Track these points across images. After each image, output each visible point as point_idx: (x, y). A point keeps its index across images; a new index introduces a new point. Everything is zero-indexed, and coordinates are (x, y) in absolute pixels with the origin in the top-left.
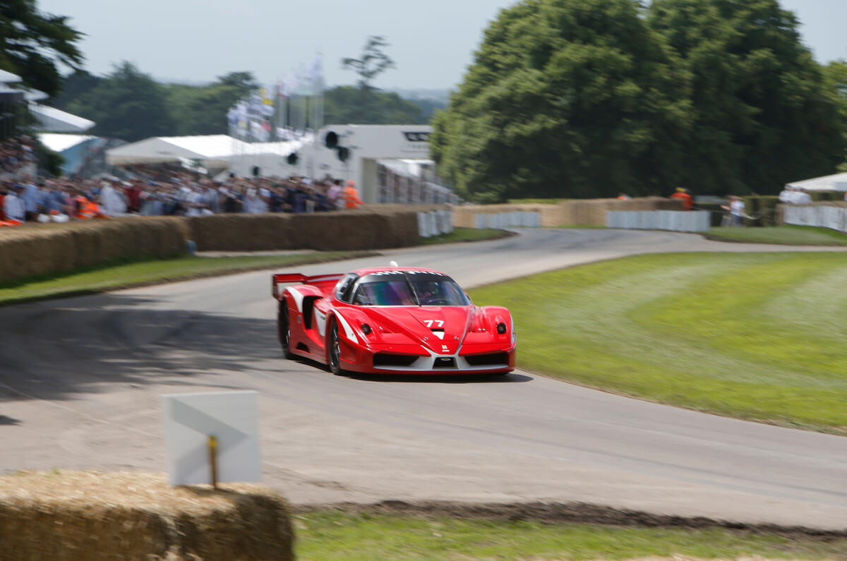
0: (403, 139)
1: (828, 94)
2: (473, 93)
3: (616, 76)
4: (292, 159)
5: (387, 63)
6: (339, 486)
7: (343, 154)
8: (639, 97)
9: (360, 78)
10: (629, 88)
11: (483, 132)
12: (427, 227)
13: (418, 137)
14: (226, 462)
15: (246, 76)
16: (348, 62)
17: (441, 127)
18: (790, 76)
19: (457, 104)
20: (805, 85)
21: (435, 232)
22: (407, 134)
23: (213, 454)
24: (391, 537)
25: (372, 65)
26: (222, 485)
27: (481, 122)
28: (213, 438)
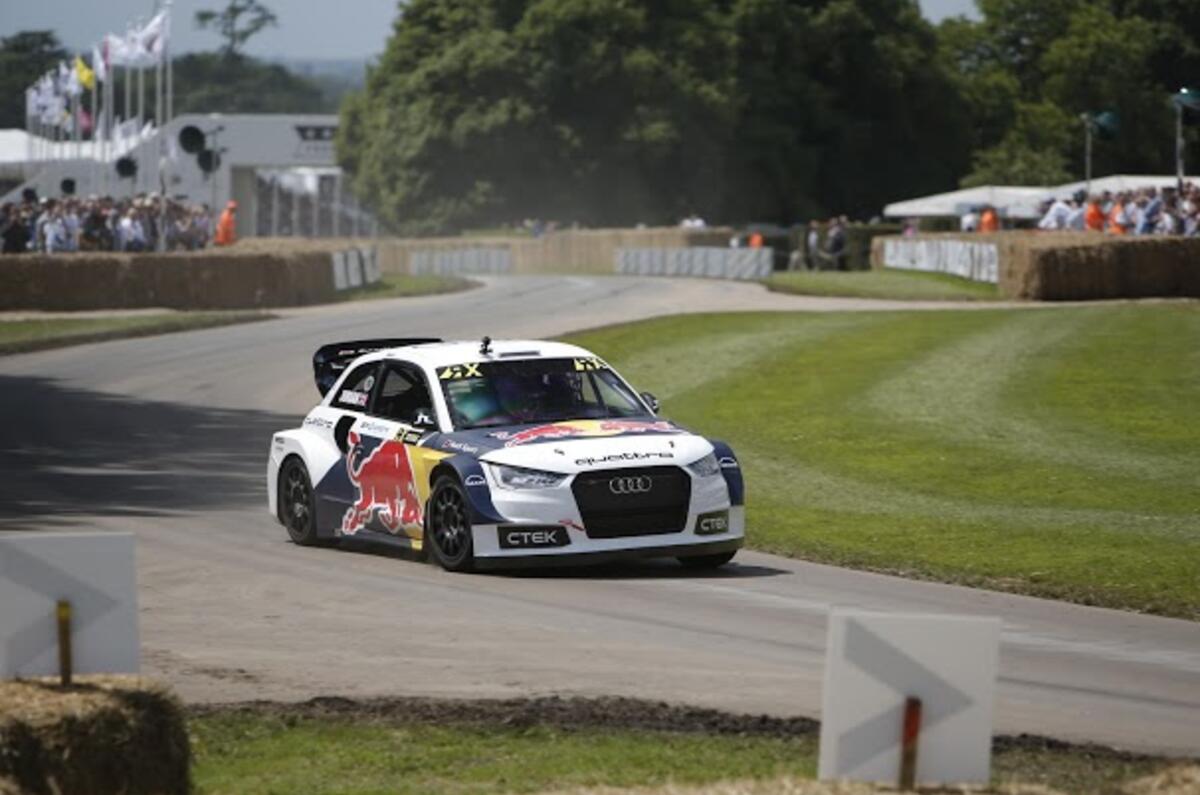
0: (295, 138)
1: (945, 69)
2: (405, 66)
3: (626, 39)
4: (126, 167)
5: (265, 18)
6: (245, 676)
7: (208, 161)
8: (658, 73)
9: (226, 41)
10: (641, 58)
11: (419, 126)
12: (344, 276)
13: (319, 133)
14: (85, 642)
15: (46, 38)
16: (204, 17)
17: (354, 117)
18: (884, 42)
19: (378, 84)
20: (910, 53)
21: (355, 281)
22: (302, 131)
23: (65, 631)
24: (333, 754)
25: (243, 22)
26: (76, 678)
27: (417, 111)
28: (64, 605)
